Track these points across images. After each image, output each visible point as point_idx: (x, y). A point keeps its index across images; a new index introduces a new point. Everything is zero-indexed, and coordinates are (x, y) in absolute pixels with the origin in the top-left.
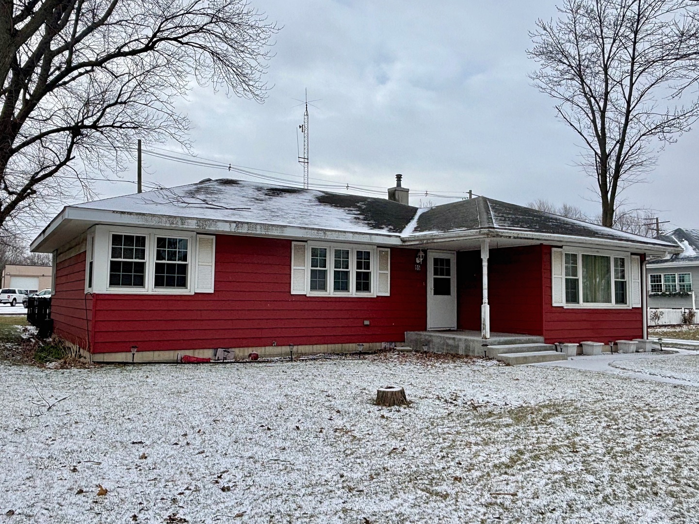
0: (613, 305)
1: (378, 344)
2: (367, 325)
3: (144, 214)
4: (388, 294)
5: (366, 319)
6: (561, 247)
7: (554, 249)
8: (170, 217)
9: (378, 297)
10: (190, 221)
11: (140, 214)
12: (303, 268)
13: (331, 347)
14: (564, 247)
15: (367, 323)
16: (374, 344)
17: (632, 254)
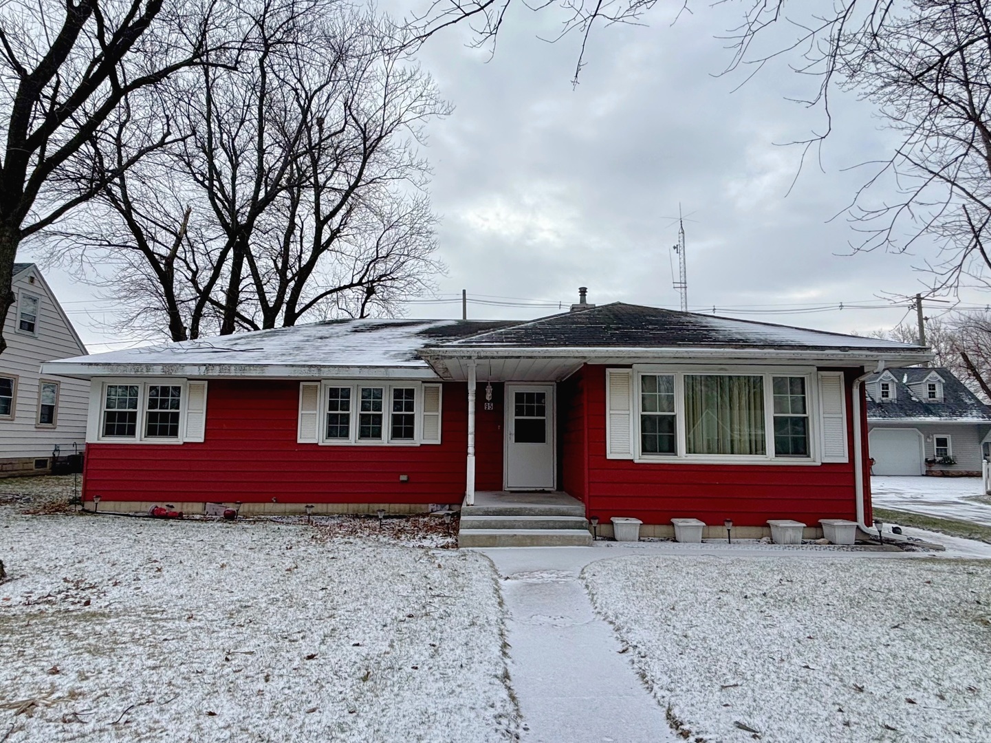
0: (770, 457)
1: (423, 506)
2: (403, 481)
3: (109, 364)
4: (438, 442)
5: (404, 474)
6: (630, 366)
7: (608, 371)
8: (136, 364)
9: (421, 445)
10: (155, 367)
11: (106, 364)
12: (314, 412)
13: (353, 507)
14: (634, 366)
15: (403, 478)
16: (418, 505)
17: (820, 369)
